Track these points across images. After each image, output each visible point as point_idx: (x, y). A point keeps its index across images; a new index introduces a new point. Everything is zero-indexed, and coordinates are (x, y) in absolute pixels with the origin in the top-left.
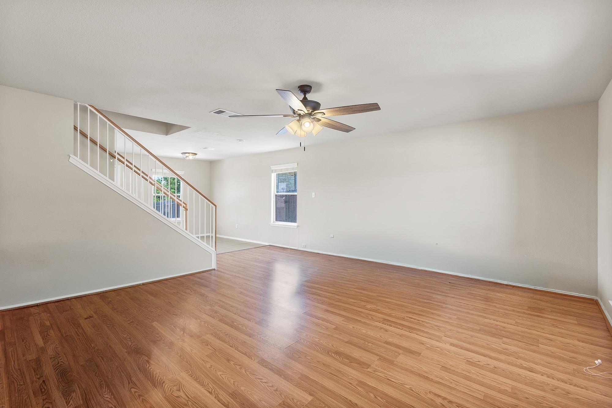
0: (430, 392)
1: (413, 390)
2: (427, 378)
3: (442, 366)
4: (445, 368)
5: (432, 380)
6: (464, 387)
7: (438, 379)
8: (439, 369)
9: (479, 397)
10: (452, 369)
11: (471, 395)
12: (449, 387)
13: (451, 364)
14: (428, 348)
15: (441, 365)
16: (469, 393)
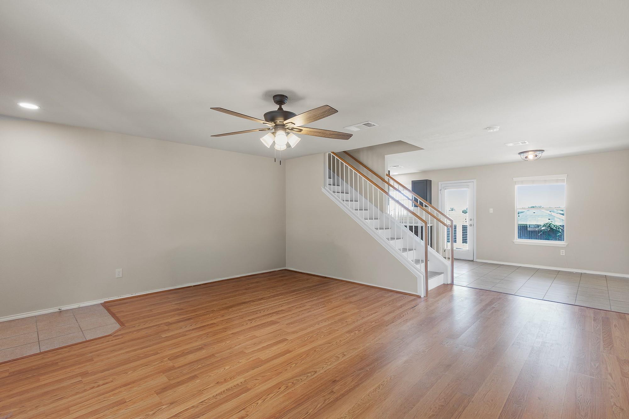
0: (112, 381)
1: (124, 373)
2: (125, 385)
3: (126, 402)
4: (122, 402)
5: (120, 387)
6: (91, 404)
7: (117, 391)
8: (125, 398)
9: (73, 408)
10: (116, 407)
11: (81, 403)
12: (103, 394)
13: (135, 388)
14: (160, 404)
15: (128, 402)
16: (83, 403)
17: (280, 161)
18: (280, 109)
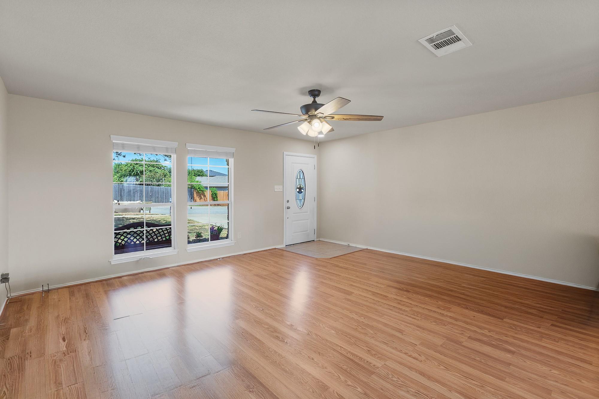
17: (315, 146)
18: (314, 102)
